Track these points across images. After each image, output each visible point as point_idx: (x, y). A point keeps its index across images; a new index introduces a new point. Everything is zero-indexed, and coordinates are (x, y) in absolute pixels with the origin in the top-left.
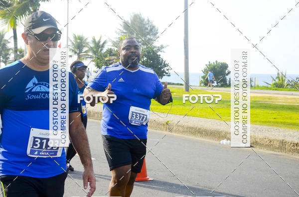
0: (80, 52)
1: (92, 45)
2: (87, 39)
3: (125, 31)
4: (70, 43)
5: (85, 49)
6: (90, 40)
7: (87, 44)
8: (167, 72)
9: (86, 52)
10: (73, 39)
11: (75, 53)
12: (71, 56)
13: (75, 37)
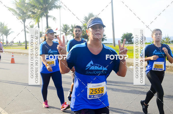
0: (66, 32)
1: (71, 28)
2: (69, 26)
3: (85, 21)
4: (61, 28)
5: (68, 30)
6: (70, 26)
7: (69, 28)
8: (105, 38)
9: (69, 31)
10: (63, 26)
11: (64, 32)
12: (62, 34)
13: (64, 25)
